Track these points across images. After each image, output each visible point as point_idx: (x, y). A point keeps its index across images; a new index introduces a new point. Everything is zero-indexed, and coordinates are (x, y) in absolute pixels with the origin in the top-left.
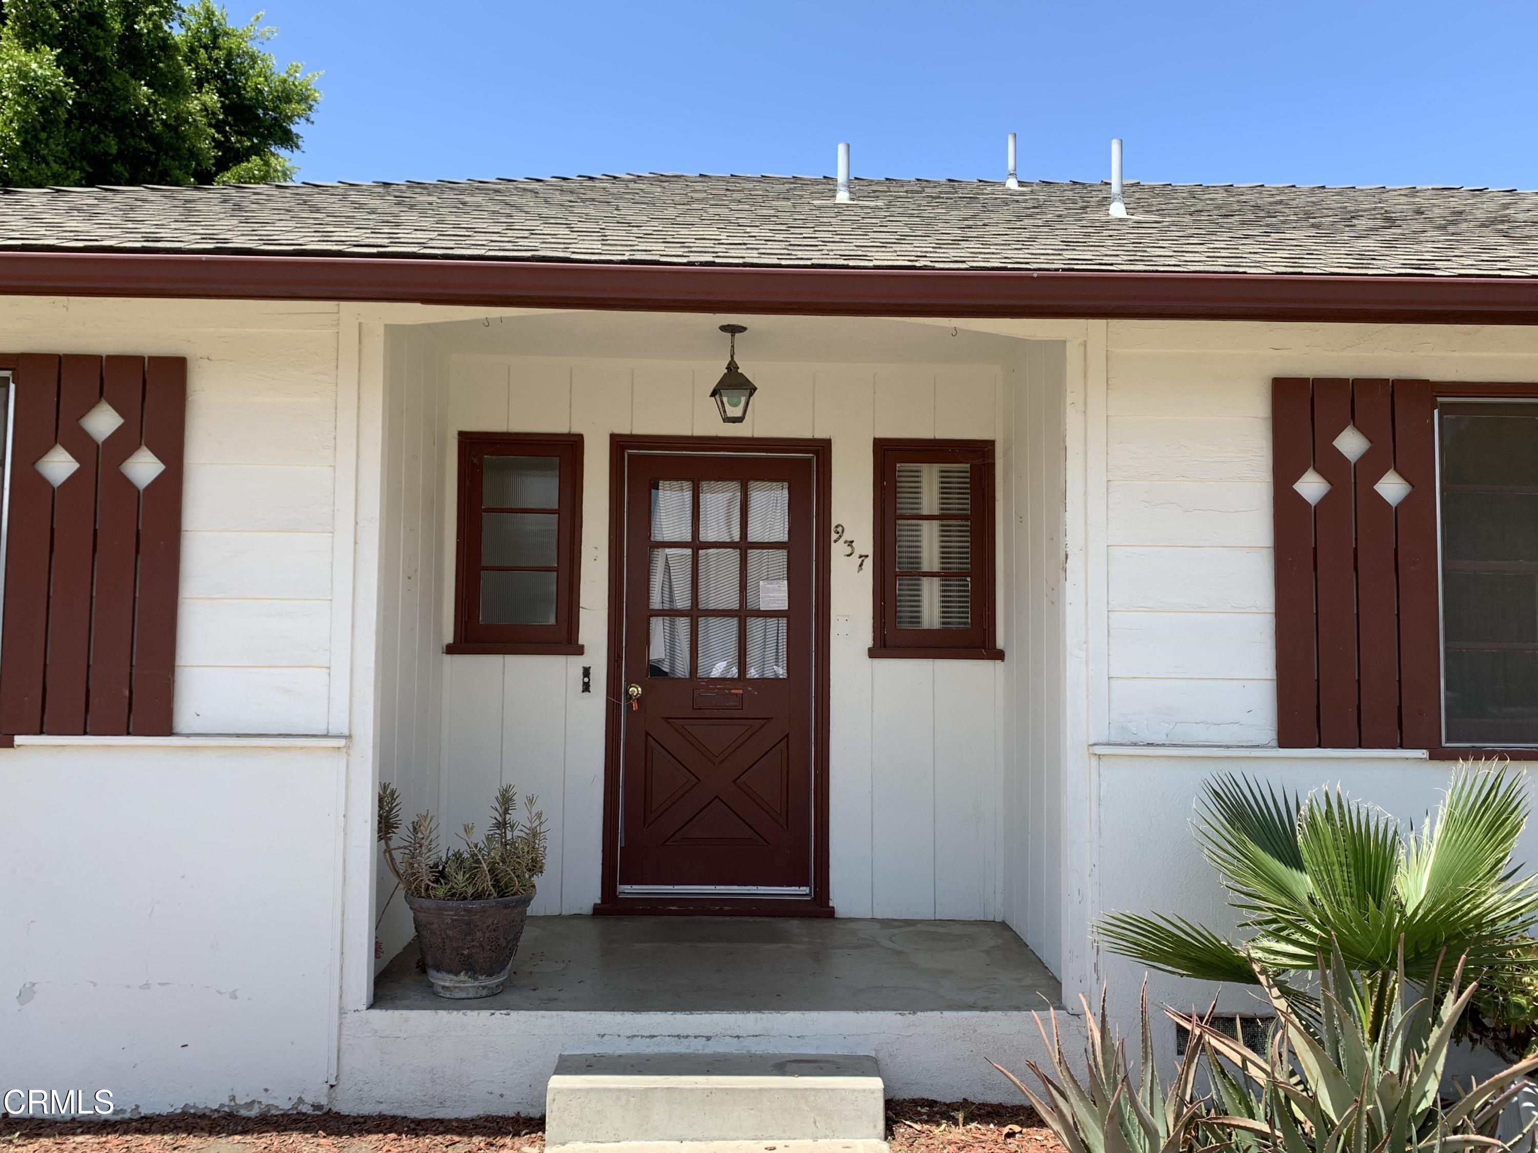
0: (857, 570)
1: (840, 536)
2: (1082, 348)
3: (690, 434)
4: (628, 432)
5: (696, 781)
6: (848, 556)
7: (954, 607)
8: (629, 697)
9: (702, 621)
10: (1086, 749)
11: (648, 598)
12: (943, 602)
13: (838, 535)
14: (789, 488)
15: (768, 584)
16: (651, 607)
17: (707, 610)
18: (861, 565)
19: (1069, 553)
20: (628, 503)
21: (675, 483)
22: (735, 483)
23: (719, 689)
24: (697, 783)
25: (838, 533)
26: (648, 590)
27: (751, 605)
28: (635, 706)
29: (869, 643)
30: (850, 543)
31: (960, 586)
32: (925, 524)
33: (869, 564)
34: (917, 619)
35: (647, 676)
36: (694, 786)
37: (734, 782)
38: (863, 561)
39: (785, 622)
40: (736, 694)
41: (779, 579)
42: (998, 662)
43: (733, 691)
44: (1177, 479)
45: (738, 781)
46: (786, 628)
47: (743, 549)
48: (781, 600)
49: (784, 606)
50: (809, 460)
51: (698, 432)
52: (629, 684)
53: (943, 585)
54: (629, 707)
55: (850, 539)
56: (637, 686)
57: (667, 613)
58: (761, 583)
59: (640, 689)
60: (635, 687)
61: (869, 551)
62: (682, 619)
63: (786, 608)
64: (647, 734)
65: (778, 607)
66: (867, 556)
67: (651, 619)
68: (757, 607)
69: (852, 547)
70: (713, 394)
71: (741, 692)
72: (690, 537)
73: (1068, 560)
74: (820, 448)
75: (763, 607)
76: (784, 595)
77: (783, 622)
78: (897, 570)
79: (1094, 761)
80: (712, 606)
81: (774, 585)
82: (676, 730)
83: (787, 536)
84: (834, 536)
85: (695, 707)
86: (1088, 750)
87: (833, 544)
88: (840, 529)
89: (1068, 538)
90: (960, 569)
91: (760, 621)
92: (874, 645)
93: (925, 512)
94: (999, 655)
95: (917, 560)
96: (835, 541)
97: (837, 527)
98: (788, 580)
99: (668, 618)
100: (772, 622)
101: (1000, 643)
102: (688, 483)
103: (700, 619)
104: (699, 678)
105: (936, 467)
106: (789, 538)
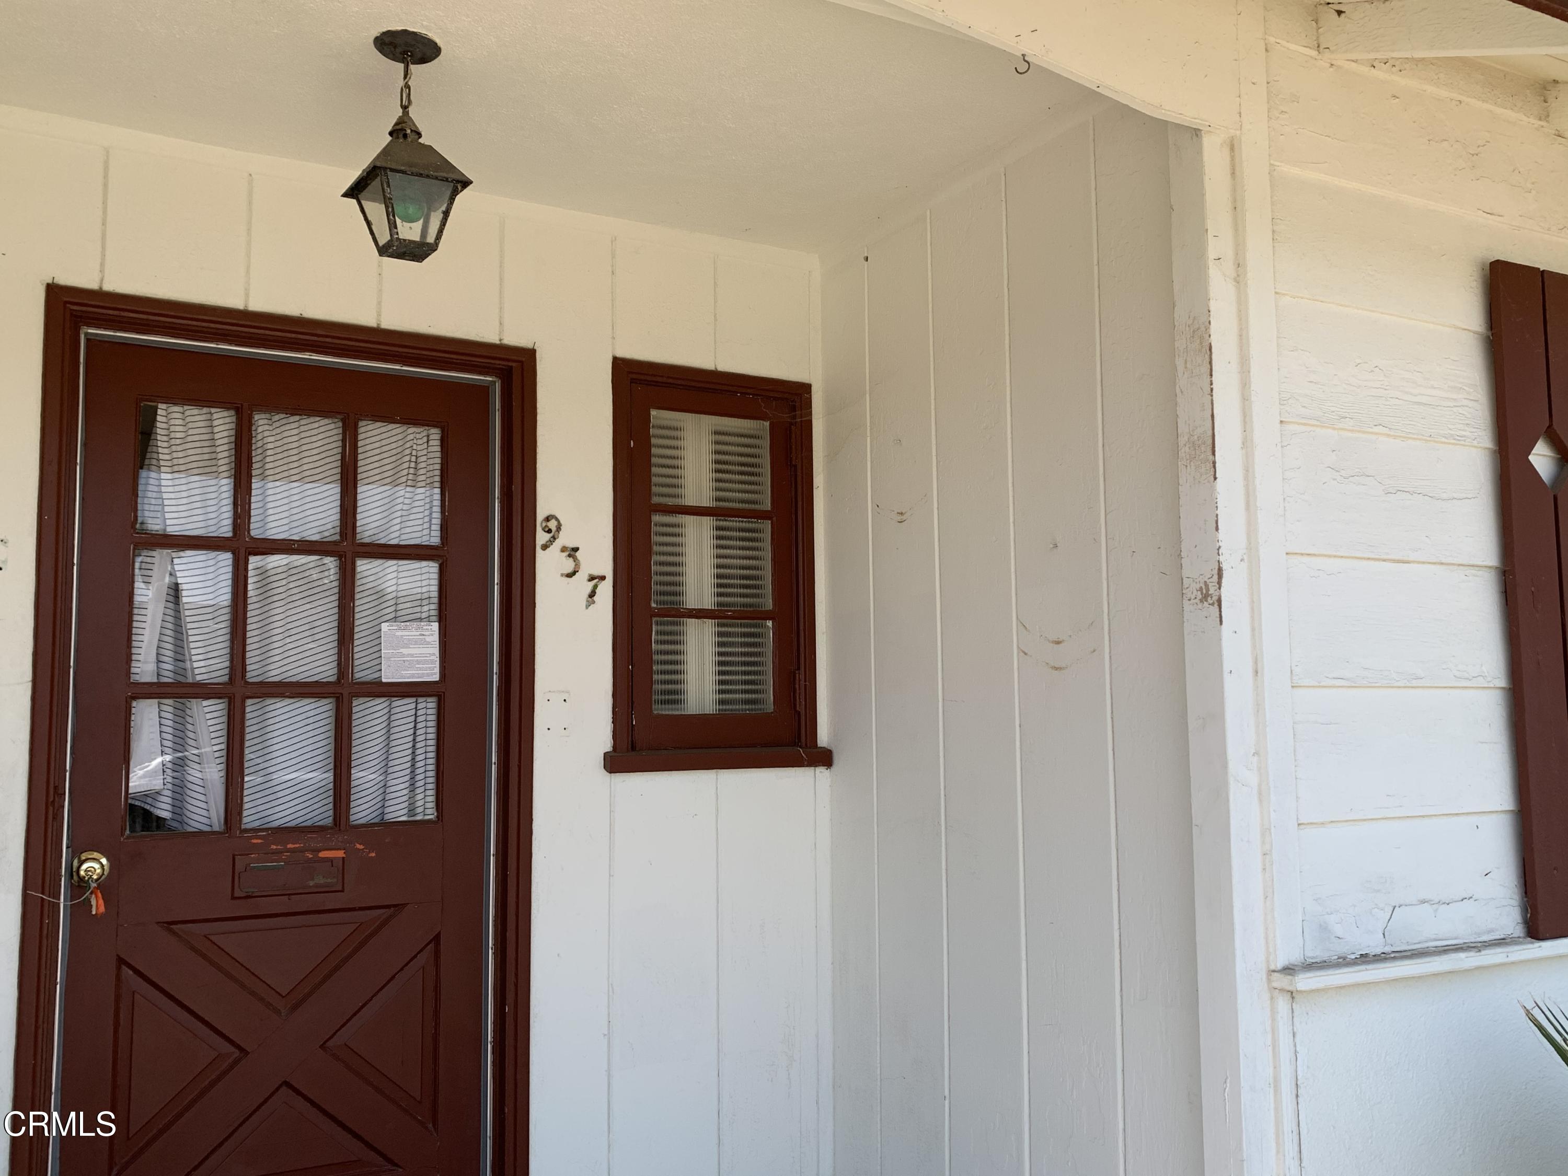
0: (584, 603)
1: (554, 538)
2: (1226, 151)
3: (240, 306)
4: (93, 285)
5: (237, 1053)
6: (570, 575)
7: (736, 673)
8: (79, 885)
9: (251, 706)
10: (1264, 977)
11: (128, 659)
12: (721, 663)
13: (547, 536)
14: (442, 440)
15: (400, 629)
16: (134, 678)
17: (262, 684)
18: (592, 595)
19: (1224, 566)
20: (85, 445)
21: (196, 412)
22: (326, 421)
23: (292, 851)
24: (237, 1062)
25: (549, 531)
26: (129, 640)
27: (362, 672)
28: (97, 905)
29: (606, 743)
30: (572, 552)
31: (744, 635)
32: (689, 521)
33: (606, 591)
34: (675, 696)
35: (122, 835)
36: (231, 1067)
37: (322, 1047)
38: (596, 587)
39: (433, 705)
40: (331, 861)
41: (421, 619)
42: (821, 771)
43: (322, 854)
44: (1376, 429)
45: (330, 1044)
46: (433, 717)
47: (349, 555)
48: (425, 662)
49: (431, 673)
50: (483, 391)
51: (260, 303)
52: (77, 851)
53: (720, 634)
54: (79, 910)
55: (572, 545)
56: (96, 855)
57: (169, 690)
58: (385, 627)
59: (104, 861)
60: (94, 859)
61: (606, 566)
62: (205, 703)
63: (436, 678)
64: (121, 961)
65: (413, 676)
66: (603, 578)
67: (134, 704)
68: (376, 675)
69: (575, 559)
70: (354, 192)
71: (341, 854)
72: (230, 528)
73: (1224, 581)
74: (514, 364)
75: (387, 677)
76: (431, 651)
77: (428, 707)
78: (654, 605)
79: (1283, 1004)
80: (275, 673)
81: (411, 632)
82: (193, 948)
83: (438, 534)
84: (542, 537)
85: (236, 895)
86: (1269, 981)
87: (540, 553)
88: (552, 525)
89: (1221, 535)
90: (744, 605)
91: (379, 706)
92: (615, 747)
93: (690, 500)
94: (824, 758)
95: (675, 588)
96: (545, 547)
97: (548, 519)
98: (440, 622)
99: (170, 701)
100: (405, 706)
101: (824, 737)
102: (226, 414)
103: (249, 702)
104: (246, 831)
105: (710, 422)
106: (443, 537)
